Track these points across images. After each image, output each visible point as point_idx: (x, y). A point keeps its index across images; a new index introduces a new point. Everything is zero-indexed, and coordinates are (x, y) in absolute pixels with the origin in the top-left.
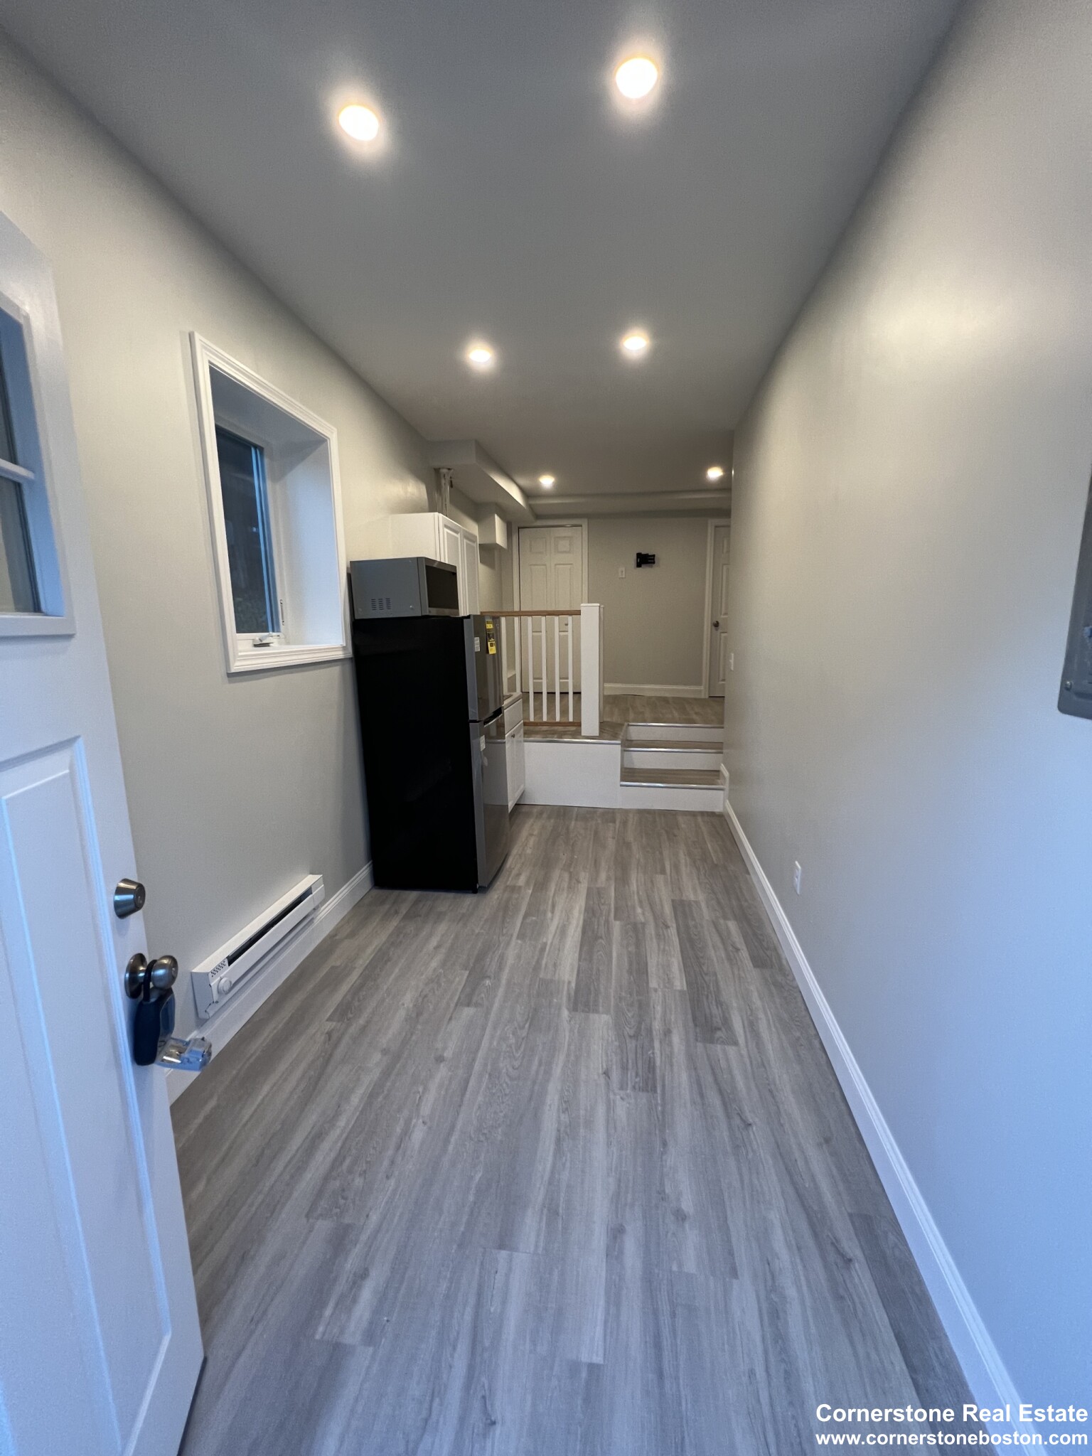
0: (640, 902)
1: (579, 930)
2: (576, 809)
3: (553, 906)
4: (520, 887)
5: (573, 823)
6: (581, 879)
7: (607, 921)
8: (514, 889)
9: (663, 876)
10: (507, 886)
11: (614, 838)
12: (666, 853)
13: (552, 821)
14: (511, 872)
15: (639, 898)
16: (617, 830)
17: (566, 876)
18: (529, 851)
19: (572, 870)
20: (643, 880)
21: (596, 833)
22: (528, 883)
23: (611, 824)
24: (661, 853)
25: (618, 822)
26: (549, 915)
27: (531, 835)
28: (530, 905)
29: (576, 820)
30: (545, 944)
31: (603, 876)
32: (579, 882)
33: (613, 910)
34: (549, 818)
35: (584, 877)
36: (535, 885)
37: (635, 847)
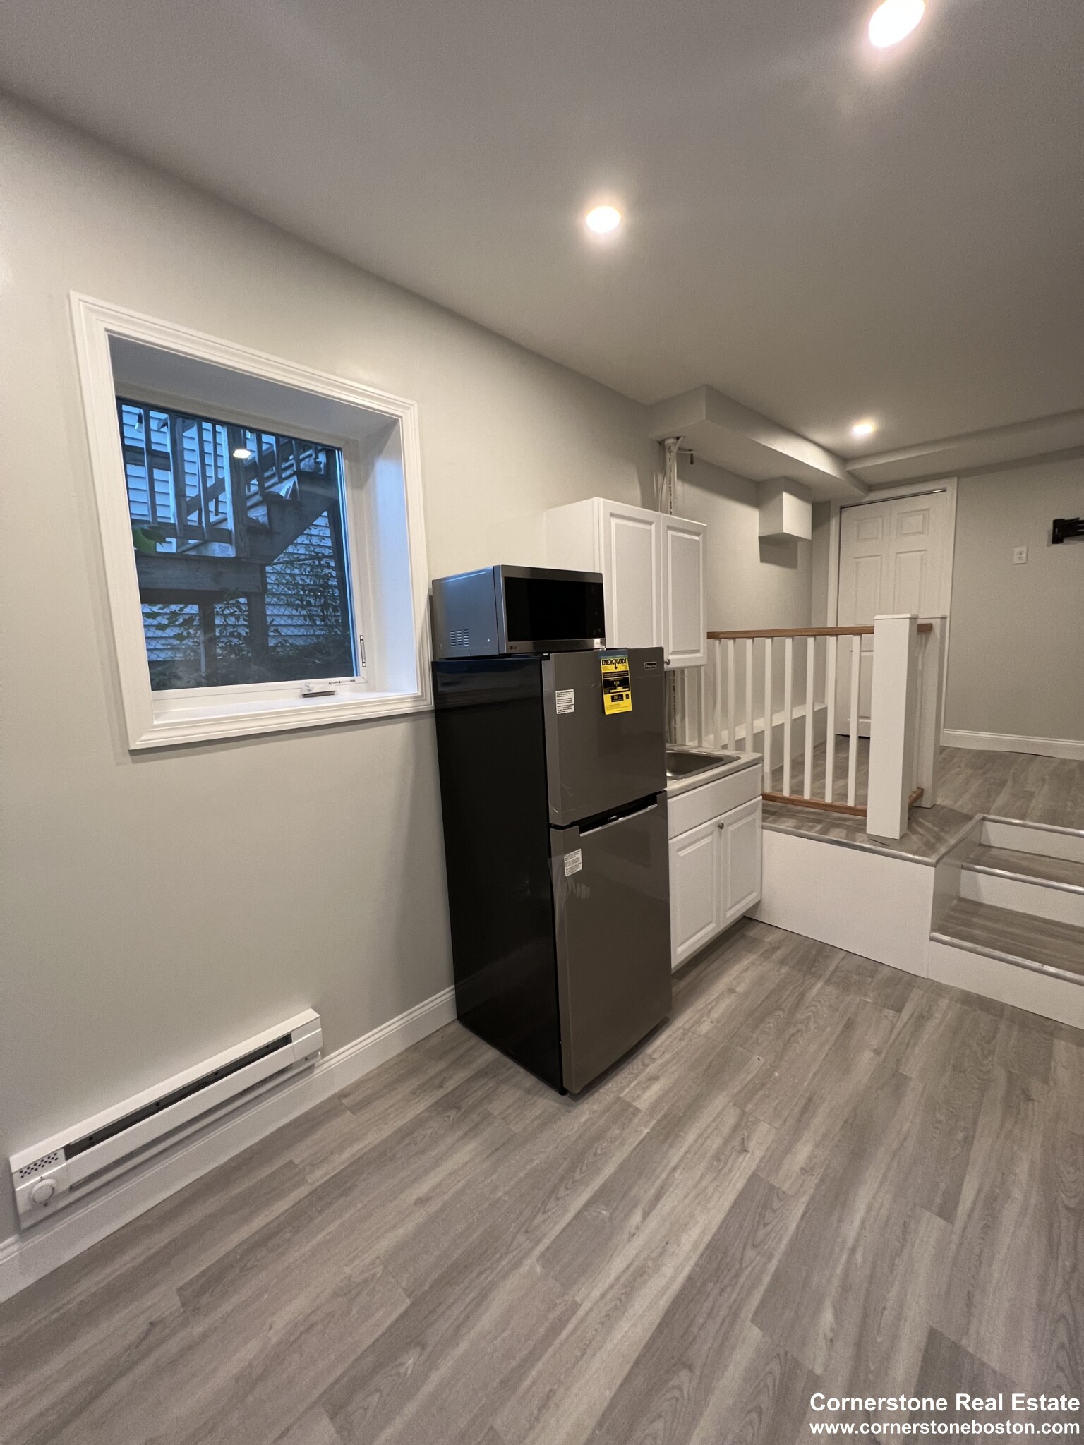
0: (845, 1288)
1: (664, 1303)
2: (842, 954)
3: (658, 1197)
4: (637, 1110)
5: (819, 985)
6: (752, 1145)
7: (734, 1314)
8: (625, 1112)
9: (940, 1222)
10: (619, 1098)
11: (877, 1052)
12: (982, 1147)
13: (784, 970)
14: (646, 1066)
15: (846, 1274)
16: (896, 1032)
17: (730, 1119)
18: (705, 1027)
19: (749, 1107)
20: (884, 1212)
21: (850, 1025)
22: (653, 1108)
23: (891, 1013)
24: (968, 1142)
25: (906, 1014)
26: (636, 1218)
27: (732, 991)
28: (622, 1168)
29: (828, 982)
30: (575, 1306)
31: (803, 1152)
32: (744, 1150)
33: (766, 1279)
34: (782, 962)
35: (763, 1137)
36: (665, 1116)
37: (911, 1097)
